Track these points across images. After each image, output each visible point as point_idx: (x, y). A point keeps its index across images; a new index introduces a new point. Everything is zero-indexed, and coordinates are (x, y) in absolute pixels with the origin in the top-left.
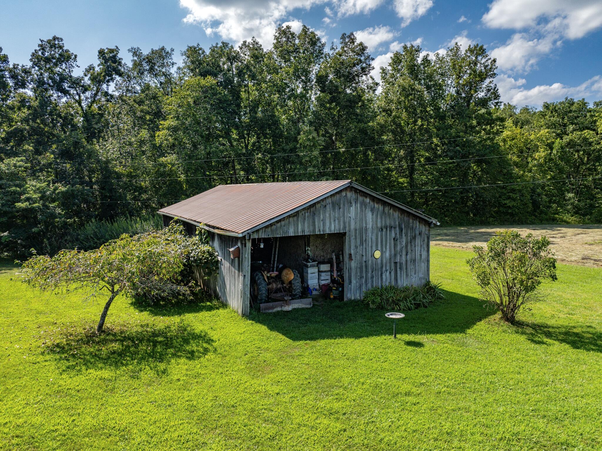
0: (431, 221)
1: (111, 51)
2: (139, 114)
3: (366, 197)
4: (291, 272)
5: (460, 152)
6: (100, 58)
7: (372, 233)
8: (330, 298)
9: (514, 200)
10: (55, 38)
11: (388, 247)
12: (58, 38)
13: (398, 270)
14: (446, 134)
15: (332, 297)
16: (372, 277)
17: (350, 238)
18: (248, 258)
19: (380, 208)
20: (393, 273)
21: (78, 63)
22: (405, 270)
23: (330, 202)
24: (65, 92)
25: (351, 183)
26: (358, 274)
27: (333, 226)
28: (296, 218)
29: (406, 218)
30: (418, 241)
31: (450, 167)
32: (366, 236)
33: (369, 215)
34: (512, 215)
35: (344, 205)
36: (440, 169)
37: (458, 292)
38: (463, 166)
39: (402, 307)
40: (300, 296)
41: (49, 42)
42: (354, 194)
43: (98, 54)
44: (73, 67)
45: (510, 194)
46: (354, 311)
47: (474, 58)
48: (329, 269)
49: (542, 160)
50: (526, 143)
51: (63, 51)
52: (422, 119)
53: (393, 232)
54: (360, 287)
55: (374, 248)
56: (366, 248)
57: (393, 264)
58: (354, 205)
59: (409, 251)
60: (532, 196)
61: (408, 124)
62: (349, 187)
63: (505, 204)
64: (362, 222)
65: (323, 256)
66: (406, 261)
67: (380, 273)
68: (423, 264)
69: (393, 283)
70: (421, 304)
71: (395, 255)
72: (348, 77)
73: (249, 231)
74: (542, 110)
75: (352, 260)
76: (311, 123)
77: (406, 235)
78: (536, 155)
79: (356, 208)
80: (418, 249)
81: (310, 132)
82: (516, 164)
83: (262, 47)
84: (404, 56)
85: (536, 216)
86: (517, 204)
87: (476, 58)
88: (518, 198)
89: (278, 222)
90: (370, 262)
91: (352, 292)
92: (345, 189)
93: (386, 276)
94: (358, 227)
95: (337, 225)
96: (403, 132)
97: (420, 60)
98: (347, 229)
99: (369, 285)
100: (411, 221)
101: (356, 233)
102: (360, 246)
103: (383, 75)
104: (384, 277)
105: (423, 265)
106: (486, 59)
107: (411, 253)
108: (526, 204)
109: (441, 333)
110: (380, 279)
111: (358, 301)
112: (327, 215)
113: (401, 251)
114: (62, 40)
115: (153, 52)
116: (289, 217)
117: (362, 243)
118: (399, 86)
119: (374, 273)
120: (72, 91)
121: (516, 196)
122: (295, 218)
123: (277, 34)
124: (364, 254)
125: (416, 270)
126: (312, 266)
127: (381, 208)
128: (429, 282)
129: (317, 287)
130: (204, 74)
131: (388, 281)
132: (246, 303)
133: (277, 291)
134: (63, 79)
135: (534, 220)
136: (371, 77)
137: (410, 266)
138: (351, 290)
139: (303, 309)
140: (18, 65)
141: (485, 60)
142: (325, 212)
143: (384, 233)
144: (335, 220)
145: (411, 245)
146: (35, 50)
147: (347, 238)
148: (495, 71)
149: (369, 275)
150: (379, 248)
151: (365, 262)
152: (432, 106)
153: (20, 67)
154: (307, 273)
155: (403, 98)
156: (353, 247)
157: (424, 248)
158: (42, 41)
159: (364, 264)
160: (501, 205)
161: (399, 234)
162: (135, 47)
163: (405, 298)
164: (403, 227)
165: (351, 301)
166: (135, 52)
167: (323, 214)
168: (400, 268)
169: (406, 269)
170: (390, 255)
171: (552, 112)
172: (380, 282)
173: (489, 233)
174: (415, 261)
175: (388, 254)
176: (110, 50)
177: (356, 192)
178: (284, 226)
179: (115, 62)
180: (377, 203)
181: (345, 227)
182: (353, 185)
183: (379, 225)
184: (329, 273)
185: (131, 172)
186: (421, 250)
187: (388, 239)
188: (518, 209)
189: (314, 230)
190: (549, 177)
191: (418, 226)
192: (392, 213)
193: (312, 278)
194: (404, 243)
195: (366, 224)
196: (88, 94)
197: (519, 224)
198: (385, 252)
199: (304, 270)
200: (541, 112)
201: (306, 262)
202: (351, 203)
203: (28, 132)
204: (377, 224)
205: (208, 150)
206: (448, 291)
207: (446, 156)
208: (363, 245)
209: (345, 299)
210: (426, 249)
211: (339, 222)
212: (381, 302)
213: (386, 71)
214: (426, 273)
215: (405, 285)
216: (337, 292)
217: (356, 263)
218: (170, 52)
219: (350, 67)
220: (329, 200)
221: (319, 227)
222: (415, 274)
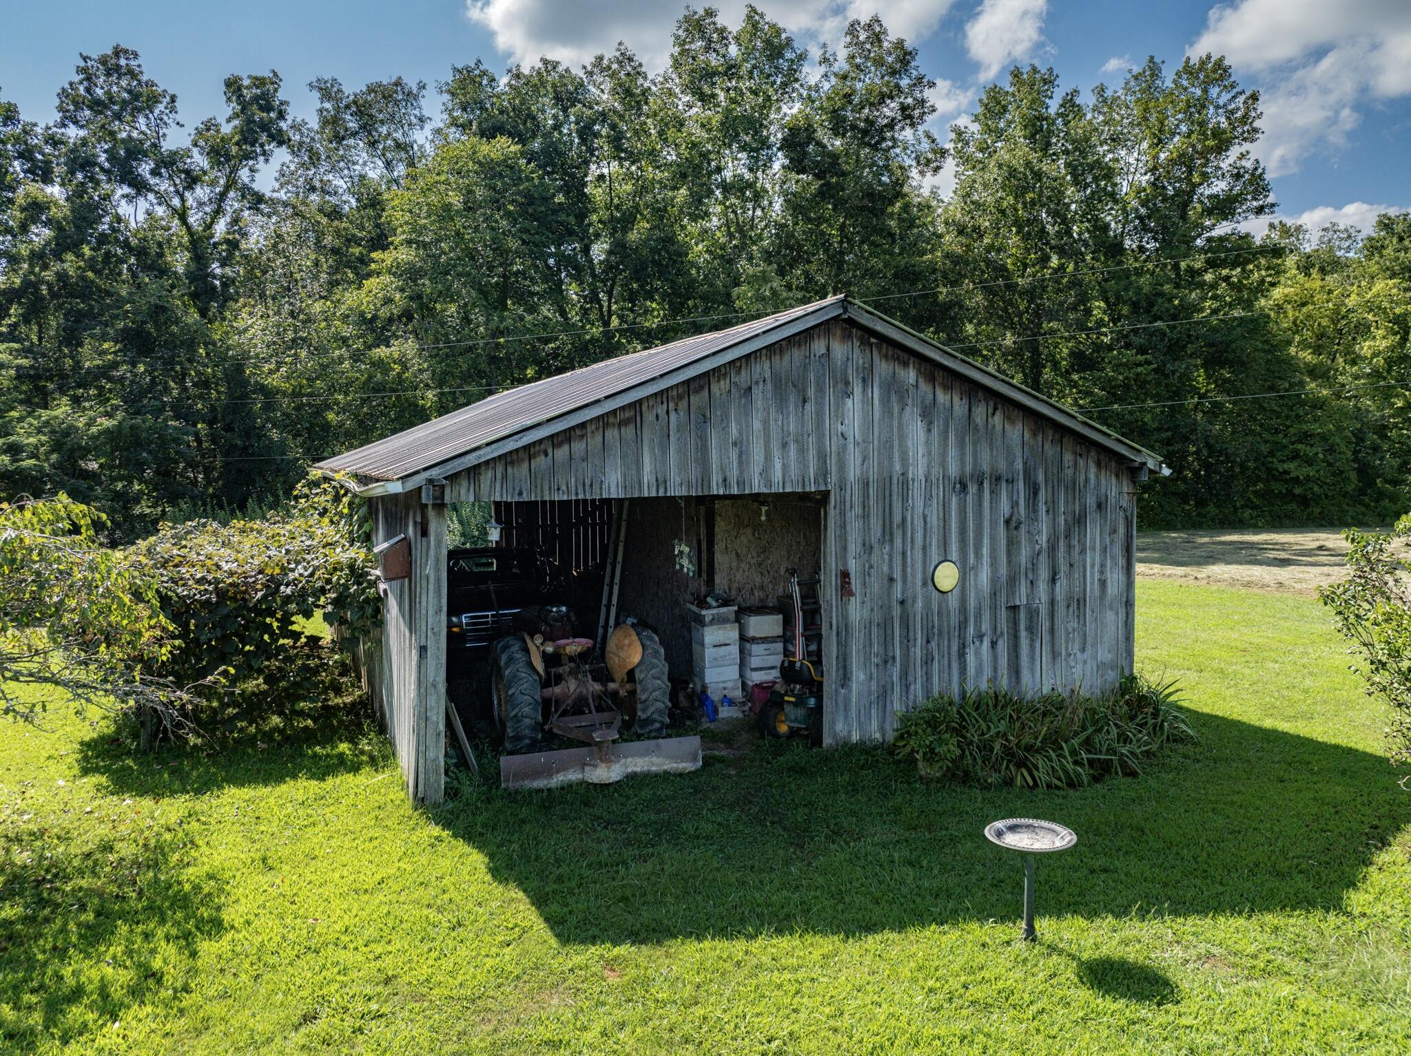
0: (1139, 460)
1: (259, 82)
2: (328, 240)
3: (905, 365)
4: (635, 637)
5: (1164, 334)
6: (229, 99)
7: (928, 498)
8: (777, 736)
9: (1310, 462)
10: (118, 52)
11: (985, 551)
12: (126, 51)
13: (1023, 634)
14: (1126, 289)
15: (783, 728)
16: (928, 661)
17: (843, 514)
18: (438, 580)
19: (956, 407)
20: (1003, 645)
21: (179, 118)
22: (1046, 637)
23: (768, 375)
24: (140, 187)
25: (844, 304)
26: (875, 649)
27: (778, 465)
28: (631, 428)
29: (1050, 450)
30: (1093, 532)
31: (1138, 374)
32: (904, 509)
33: (916, 430)
34: (1304, 501)
35: (820, 390)
36: (1110, 380)
37: (1235, 717)
38: (1173, 372)
39: (1042, 776)
40: (663, 725)
41: (103, 61)
42: (856, 350)
43: (224, 88)
44: (165, 124)
45: (1299, 446)
46: (855, 791)
47: (1198, 92)
48: (778, 631)
49: (1380, 361)
50: (1336, 316)
51: (139, 82)
52: (1061, 252)
53: (1004, 493)
54: (884, 695)
55: (935, 555)
56: (904, 553)
57: (1003, 614)
58: (858, 390)
59: (1063, 568)
60: (1356, 452)
61: (1025, 266)
62: (836, 318)
63: (1286, 472)
64: (891, 458)
65: (762, 588)
66: (1052, 602)
67: (955, 648)
68: (1110, 616)
69: (1004, 683)
70: (1116, 763)
71: (1012, 581)
72: (865, 132)
73: (434, 473)
74: (1375, 235)
75: (851, 594)
76: (768, 256)
77: (1052, 510)
78: (1365, 348)
79: (868, 402)
80: (1092, 559)
81: (764, 278)
82: (1313, 372)
83: (643, 69)
84: (1014, 95)
85: (1367, 506)
86: (1318, 471)
87: (1205, 91)
88: (1321, 456)
89: (556, 440)
90: (919, 604)
91: (853, 713)
92: (824, 328)
93: (979, 657)
94: (873, 474)
95: (793, 465)
96: (1011, 287)
97: (1053, 107)
98: (833, 479)
99: (917, 689)
100: (1068, 457)
101: (866, 496)
102: (881, 542)
103: (959, 145)
104: (971, 658)
105: (1112, 619)
106: (1232, 94)
107: (1069, 576)
108: (1342, 472)
109: (1235, 909)
110: (955, 665)
111: (875, 748)
112: (757, 425)
113: (1034, 566)
114: (136, 55)
115: (371, 90)
116: (603, 421)
117: (888, 535)
118: (1000, 166)
119: (934, 644)
120: (164, 186)
121: (1315, 450)
122: (629, 431)
123: (680, 32)
124: (897, 574)
125: (1085, 635)
126: (720, 621)
127: (960, 406)
128: (1133, 679)
129: (738, 694)
130: (489, 133)
131: (987, 672)
132: (431, 754)
133: (579, 707)
134: (135, 151)
135: (1364, 514)
136: (928, 136)
137: (1066, 622)
138: (846, 708)
139: (666, 776)
140: (35, 125)
141: (1229, 96)
142: (747, 412)
143: (970, 498)
144: (784, 445)
145: (1069, 547)
146: (71, 84)
147: (832, 513)
148: (1257, 124)
149: (918, 652)
150: (954, 554)
151: (902, 602)
152: (1088, 221)
153: (39, 130)
154: (703, 645)
155: (1011, 199)
156: (853, 548)
157: (1112, 558)
158: (85, 59)
159: (897, 611)
160: (1273, 475)
161: (1027, 500)
162: (327, 76)
163: (1054, 740)
164: (1041, 478)
165: (848, 750)
166: (327, 90)
167: (738, 422)
168: (1030, 629)
169: (1052, 631)
170: (994, 580)
171: (1401, 239)
172: (955, 678)
173: (1253, 543)
174: (1081, 602)
175: (984, 576)
176: (256, 78)
177: (864, 343)
178: (585, 459)
179: (268, 108)
180: (946, 388)
181: (823, 473)
182: (853, 313)
183: (953, 469)
184: (779, 646)
185: (302, 387)
186: (1102, 565)
187: (986, 524)
188: (1321, 487)
189: (705, 479)
190: (1400, 405)
191: (1092, 476)
192: (999, 428)
193: (717, 662)
194: (1043, 539)
195: (904, 461)
196: (202, 192)
197: (1322, 526)
198: (974, 568)
199: (694, 632)
200: (1370, 239)
201: (698, 606)
202: (847, 383)
203: (50, 288)
204: (943, 465)
205: (493, 325)
206: (1196, 713)
207: (1128, 346)
208: (891, 541)
209: (827, 741)
210: (1121, 561)
211: (802, 451)
212: (962, 756)
213: (967, 136)
214: (1122, 646)
215: (1046, 690)
216: (800, 712)
217: (868, 606)
218: (415, 91)
219: (872, 104)
220: (762, 368)
221: (723, 469)
222: (1083, 650)
